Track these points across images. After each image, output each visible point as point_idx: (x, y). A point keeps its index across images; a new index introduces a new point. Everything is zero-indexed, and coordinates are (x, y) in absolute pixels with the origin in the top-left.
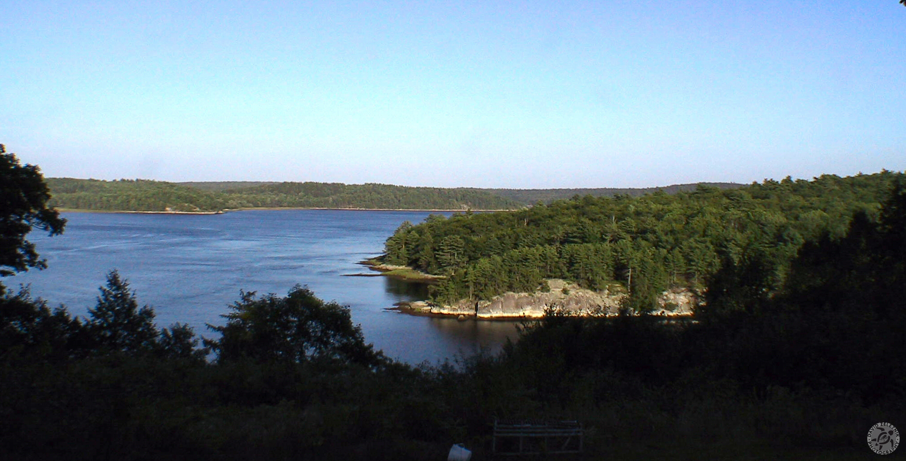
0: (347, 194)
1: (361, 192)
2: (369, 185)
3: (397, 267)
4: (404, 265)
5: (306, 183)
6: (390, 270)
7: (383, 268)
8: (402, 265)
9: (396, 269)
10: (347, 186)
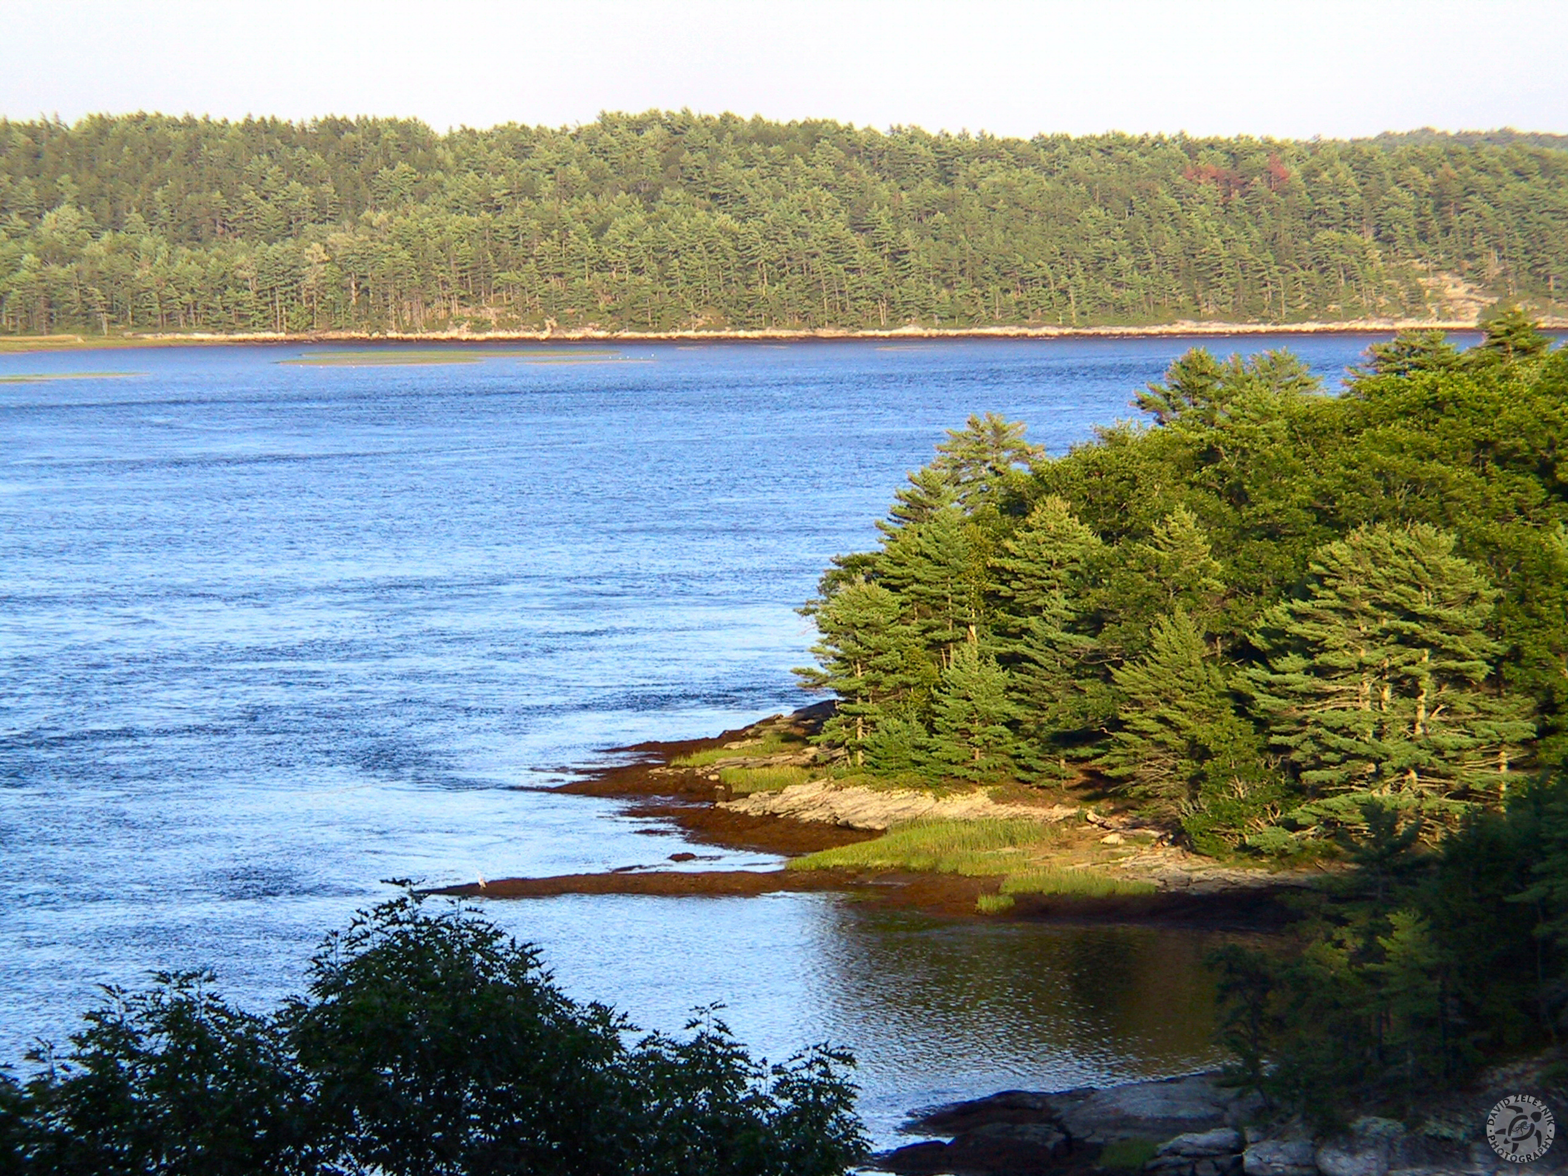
0: (456, 209)
1: (568, 191)
2: (638, 126)
3: (925, 803)
4: (985, 782)
5: (102, 127)
6: (871, 834)
7: (806, 816)
8: (965, 784)
9: (916, 822)
10: (451, 142)
